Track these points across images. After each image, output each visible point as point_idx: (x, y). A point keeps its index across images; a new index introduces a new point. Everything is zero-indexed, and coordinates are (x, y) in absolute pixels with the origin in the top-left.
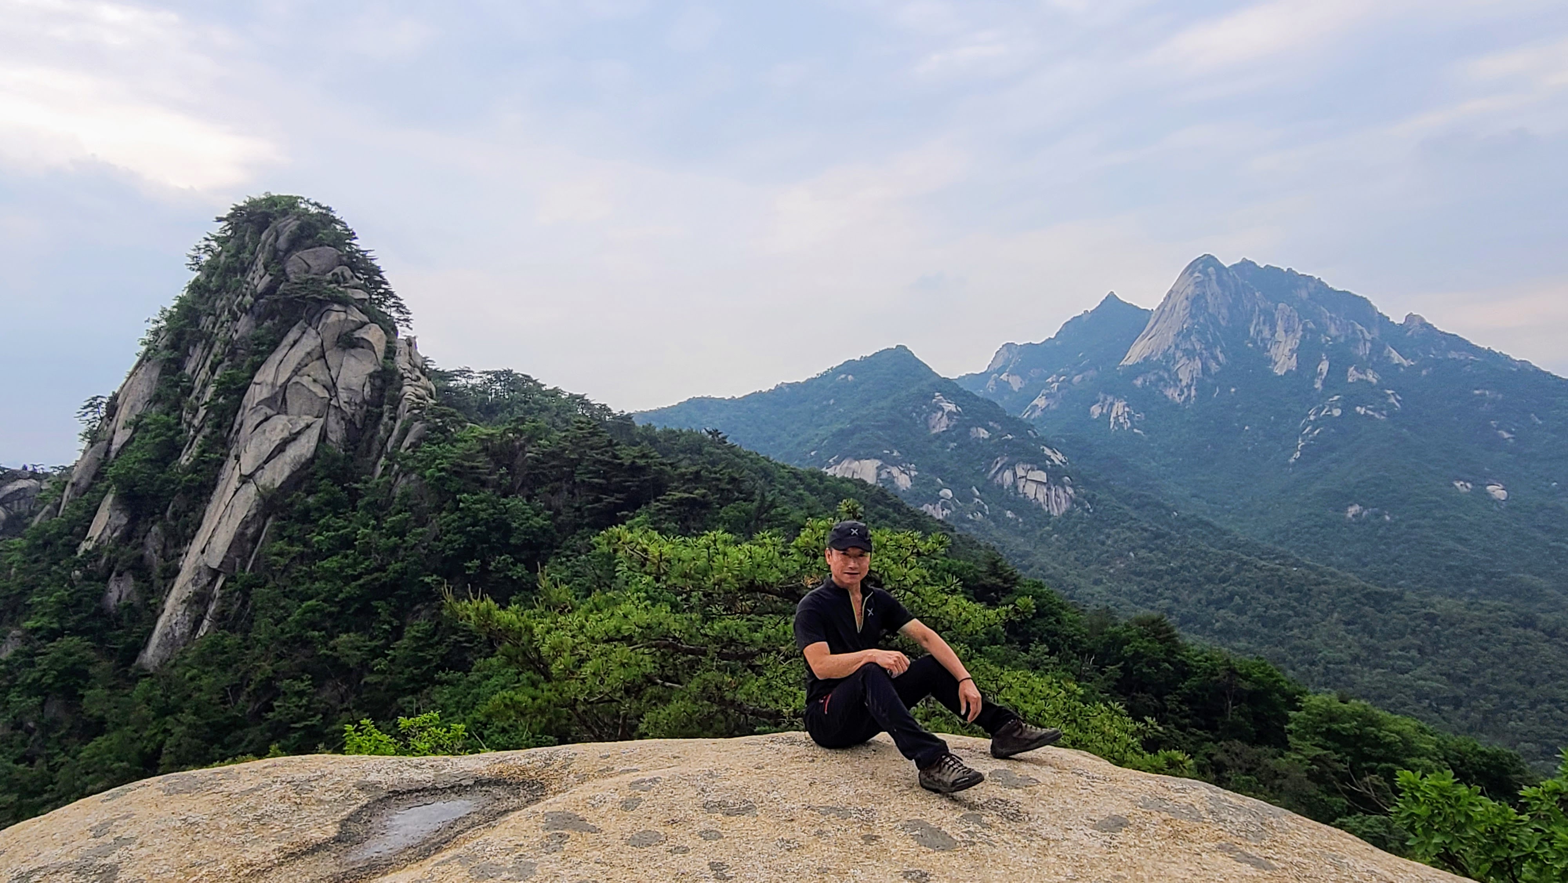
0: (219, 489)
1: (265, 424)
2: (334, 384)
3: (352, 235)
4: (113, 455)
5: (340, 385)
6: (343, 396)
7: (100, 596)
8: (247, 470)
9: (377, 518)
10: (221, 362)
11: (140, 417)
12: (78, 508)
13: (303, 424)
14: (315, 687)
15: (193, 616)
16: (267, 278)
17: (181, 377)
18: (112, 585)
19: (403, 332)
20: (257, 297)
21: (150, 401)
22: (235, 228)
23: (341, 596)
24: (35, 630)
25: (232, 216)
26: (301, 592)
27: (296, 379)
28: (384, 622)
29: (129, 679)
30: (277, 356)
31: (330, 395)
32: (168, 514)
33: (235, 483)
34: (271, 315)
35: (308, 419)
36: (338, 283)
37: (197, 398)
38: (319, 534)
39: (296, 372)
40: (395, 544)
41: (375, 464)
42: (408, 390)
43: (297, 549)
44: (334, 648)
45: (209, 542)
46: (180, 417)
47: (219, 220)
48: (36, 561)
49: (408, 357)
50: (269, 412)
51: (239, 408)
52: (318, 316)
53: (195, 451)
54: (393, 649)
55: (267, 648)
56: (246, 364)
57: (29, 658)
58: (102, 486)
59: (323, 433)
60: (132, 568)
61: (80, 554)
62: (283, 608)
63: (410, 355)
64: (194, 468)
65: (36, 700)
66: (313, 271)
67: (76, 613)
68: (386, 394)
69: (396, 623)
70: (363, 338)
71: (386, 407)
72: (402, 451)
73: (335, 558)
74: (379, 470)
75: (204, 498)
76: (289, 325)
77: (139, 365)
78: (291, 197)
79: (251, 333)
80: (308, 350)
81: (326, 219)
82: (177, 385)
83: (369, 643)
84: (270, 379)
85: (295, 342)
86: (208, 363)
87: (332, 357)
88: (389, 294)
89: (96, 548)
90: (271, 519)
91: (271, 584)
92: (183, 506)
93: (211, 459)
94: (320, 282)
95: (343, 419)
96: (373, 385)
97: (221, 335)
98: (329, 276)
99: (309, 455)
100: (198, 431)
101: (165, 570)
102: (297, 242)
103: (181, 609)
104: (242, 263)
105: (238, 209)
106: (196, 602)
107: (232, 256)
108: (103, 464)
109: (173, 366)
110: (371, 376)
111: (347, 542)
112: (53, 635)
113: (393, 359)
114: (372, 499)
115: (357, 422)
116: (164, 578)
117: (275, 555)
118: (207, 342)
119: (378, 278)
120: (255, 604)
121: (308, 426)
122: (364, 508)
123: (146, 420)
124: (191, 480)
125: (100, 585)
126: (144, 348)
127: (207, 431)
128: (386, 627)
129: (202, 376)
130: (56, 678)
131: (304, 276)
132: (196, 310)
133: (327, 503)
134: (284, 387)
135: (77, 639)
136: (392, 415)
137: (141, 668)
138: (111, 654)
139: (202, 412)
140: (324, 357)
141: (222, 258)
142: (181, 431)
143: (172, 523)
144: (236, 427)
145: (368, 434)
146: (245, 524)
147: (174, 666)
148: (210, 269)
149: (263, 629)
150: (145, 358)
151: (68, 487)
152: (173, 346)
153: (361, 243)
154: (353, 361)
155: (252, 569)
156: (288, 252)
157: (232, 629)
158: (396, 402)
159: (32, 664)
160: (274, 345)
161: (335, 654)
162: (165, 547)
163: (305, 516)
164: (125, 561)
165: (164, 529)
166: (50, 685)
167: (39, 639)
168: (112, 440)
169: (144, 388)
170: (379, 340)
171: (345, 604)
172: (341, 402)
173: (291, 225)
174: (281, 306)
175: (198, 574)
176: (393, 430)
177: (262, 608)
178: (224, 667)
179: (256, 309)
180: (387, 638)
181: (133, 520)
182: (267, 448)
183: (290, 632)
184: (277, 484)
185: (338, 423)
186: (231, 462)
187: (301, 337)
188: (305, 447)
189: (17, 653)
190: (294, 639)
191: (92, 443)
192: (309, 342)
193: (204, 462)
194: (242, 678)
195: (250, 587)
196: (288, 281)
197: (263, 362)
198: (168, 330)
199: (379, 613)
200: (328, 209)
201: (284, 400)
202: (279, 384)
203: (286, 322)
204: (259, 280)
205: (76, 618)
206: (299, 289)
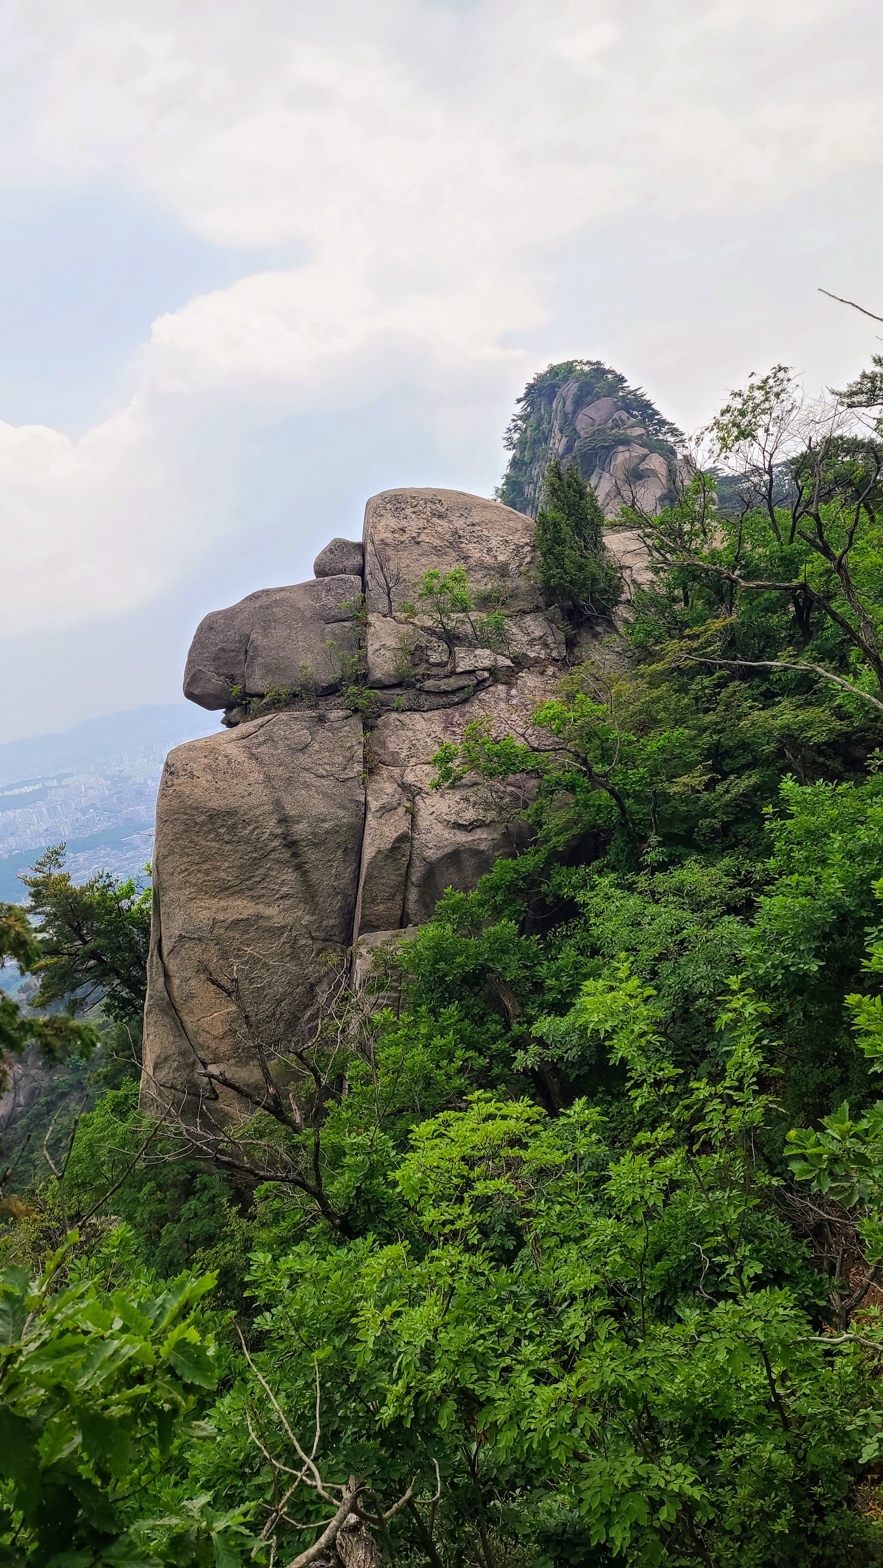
16: (564, 440)
19: (681, 452)
20: (560, 459)
36: (618, 426)
49: (687, 475)
52: (608, 460)
63: (690, 472)
66: (597, 423)
70: (647, 469)
78: (568, 363)
80: (607, 491)
87: (627, 491)
94: (604, 431)
98: (610, 423)
102: (579, 403)
104: (544, 433)
107: (535, 429)
113: (675, 480)
119: (651, 411)
131: (591, 430)
140: (620, 494)
154: (643, 490)
156: (575, 412)
170: (660, 467)
173: (573, 388)
174: (580, 460)
187: (599, 482)
192: (606, 485)
196: (580, 437)
203: (585, 473)
204: (559, 443)
206: (590, 442)
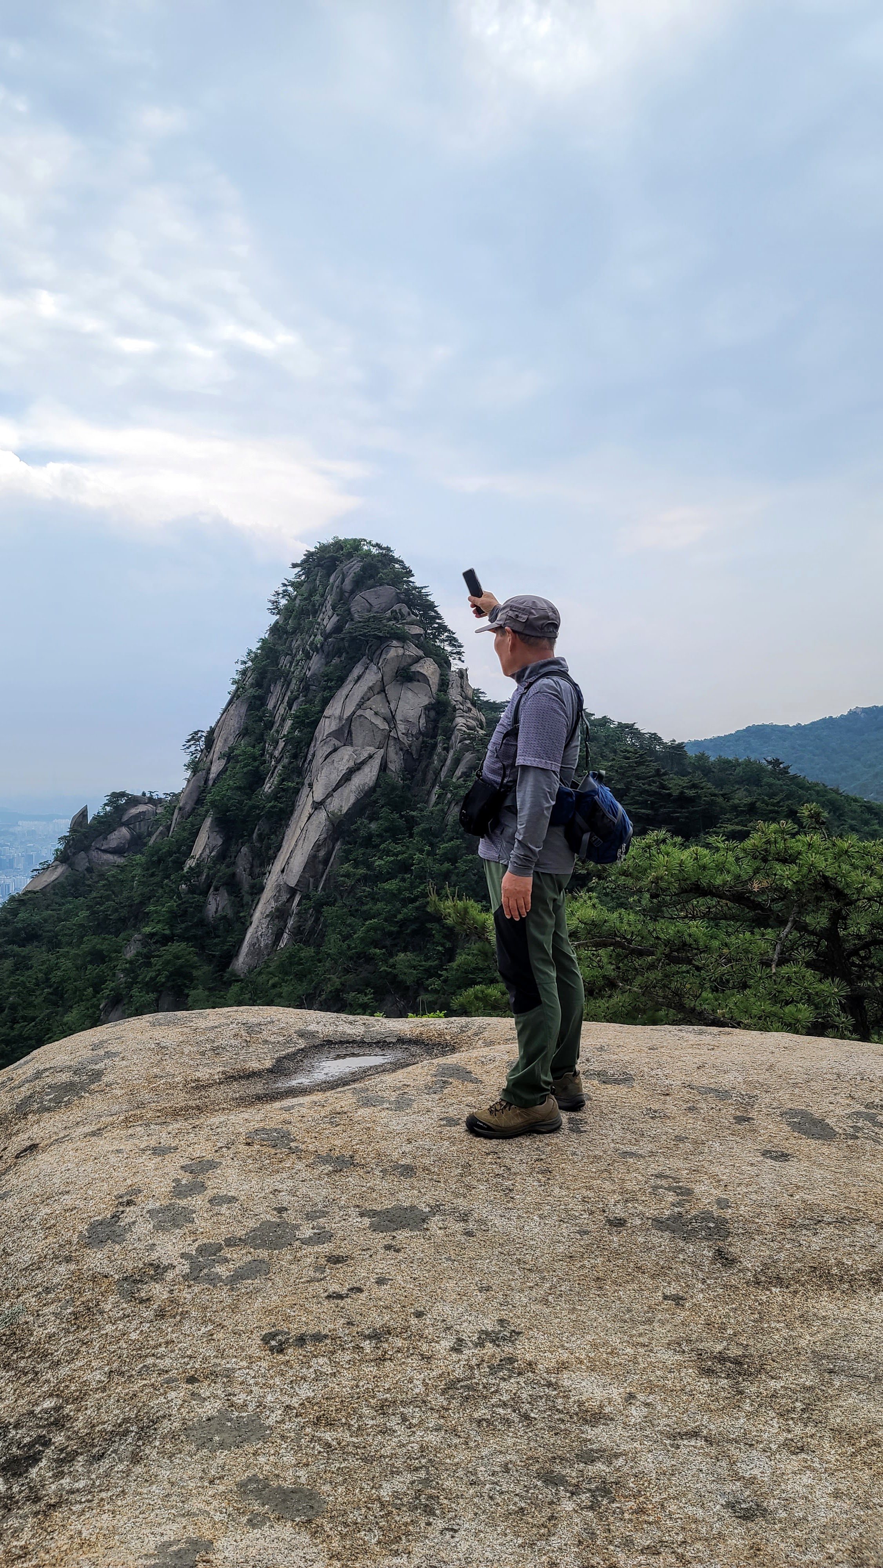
0: (296, 814)
1: (334, 755)
2: (393, 717)
3: (409, 573)
4: (210, 783)
5: (398, 717)
6: (401, 727)
7: (201, 907)
8: (318, 797)
9: (431, 845)
10: (296, 698)
11: (232, 749)
12: (184, 830)
13: (366, 755)
14: (377, 1001)
15: (275, 929)
16: (335, 619)
17: (264, 714)
18: (211, 898)
19: (456, 665)
20: (326, 636)
21: (239, 735)
22: (308, 573)
23: (400, 917)
24: (152, 935)
25: (304, 562)
26: (365, 911)
27: (359, 712)
28: (438, 944)
29: (225, 983)
30: (344, 691)
31: (390, 727)
32: (255, 835)
33: (308, 809)
34: (338, 652)
35: (371, 750)
36: (396, 619)
37: (278, 732)
38: (381, 858)
39: (360, 706)
40: (448, 869)
41: (429, 793)
42: (460, 721)
43: (362, 871)
44: (393, 966)
45: (287, 863)
46: (263, 749)
47: (294, 566)
48: (153, 875)
49: (460, 689)
50: (337, 743)
51: (312, 740)
52: (378, 652)
53: (276, 779)
54: (446, 970)
55: (336, 963)
56: (317, 699)
57: (147, 959)
58: (201, 810)
59: (383, 762)
60: (226, 884)
61: (186, 870)
62: (350, 925)
63: (462, 687)
64: (275, 796)
65: (153, 996)
66: (375, 609)
67: (183, 922)
68: (440, 725)
69: (448, 945)
70: (418, 672)
71: (440, 738)
72: (454, 780)
73: (393, 881)
74: (434, 798)
75: (283, 822)
76: (353, 661)
77: (230, 702)
78: (355, 540)
79: (322, 670)
80: (371, 684)
81: (386, 558)
82: (261, 720)
83: (424, 963)
84: (337, 713)
85: (359, 678)
86: (286, 699)
87: (391, 690)
88: (443, 628)
89: (198, 865)
90: (339, 843)
91: (339, 903)
92: (267, 831)
93: (289, 787)
94: (380, 620)
95: (401, 749)
96: (427, 717)
97: (297, 673)
98: (388, 614)
99: (371, 784)
100: (278, 761)
101: (253, 887)
102: (360, 583)
103: (265, 922)
104: (314, 605)
105: (309, 555)
106: (278, 917)
107: (305, 599)
108: (203, 791)
109: (258, 702)
110: (427, 708)
111: (405, 867)
112: (166, 940)
113: (446, 692)
114: (427, 826)
115: (414, 752)
116: (251, 894)
117: (342, 876)
118: (285, 680)
119: (433, 614)
120: (326, 920)
121: (371, 757)
122: (420, 834)
123: (236, 752)
124: (274, 807)
125: (202, 899)
126: (234, 687)
127: (286, 761)
128: (440, 948)
129: (281, 711)
130: (167, 977)
131: (366, 615)
132: (276, 651)
133: (387, 830)
134: (350, 719)
135: (183, 945)
136: (445, 745)
137: (233, 974)
138: (210, 959)
139: (281, 744)
140: (384, 691)
141: (297, 601)
142: (264, 762)
143: (258, 845)
144: (309, 757)
145: (424, 764)
146: (317, 847)
147: (260, 973)
148: (287, 613)
149: (333, 943)
150: (235, 697)
151: (176, 811)
152: (258, 684)
153: (418, 580)
154: (410, 694)
155: (324, 889)
156: (352, 592)
157: (307, 943)
158: (449, 732)
159: (148, 965)
160: (341, 681)
161: (395, 971)
162: (252, 866)
163: (368, 841)
164: (220, 877)
165: (252, 849)
166: (163, 984)
167: (155, 943)
168: (210, 769)
169: (234, 724)
170: (433, 673)
171: (403, 924)
172: (399, 734)
173: (354, 567)
174: (347, 644)
175: (279, 891)
176: (446, 760)
177: (332, 925)
178: (300, 977)
179: (326, 648)
180: (440, 959)
181: (227, 842)
182: (336, 777)
183: (355, 948)
184: (344, 811)
185: (397, 753)
186: (305, 790)
187: (364, 672)
188: (367, 776)
189: (138, 954)
190: (359, 955)
191: (195, 771)
192: (371, 678)
193: (283, 790)
194: (315, 988)
195: (322, 905)
196: (352, 620)
197: (332, 697)
198: (253, 670)
199: (433, 935)
200: (388, 549)
201: (350, 732)
202: (345, 717)
203: (351, 659)
204: (328, 620)
205: (183, 926)
206: (362, 627)
